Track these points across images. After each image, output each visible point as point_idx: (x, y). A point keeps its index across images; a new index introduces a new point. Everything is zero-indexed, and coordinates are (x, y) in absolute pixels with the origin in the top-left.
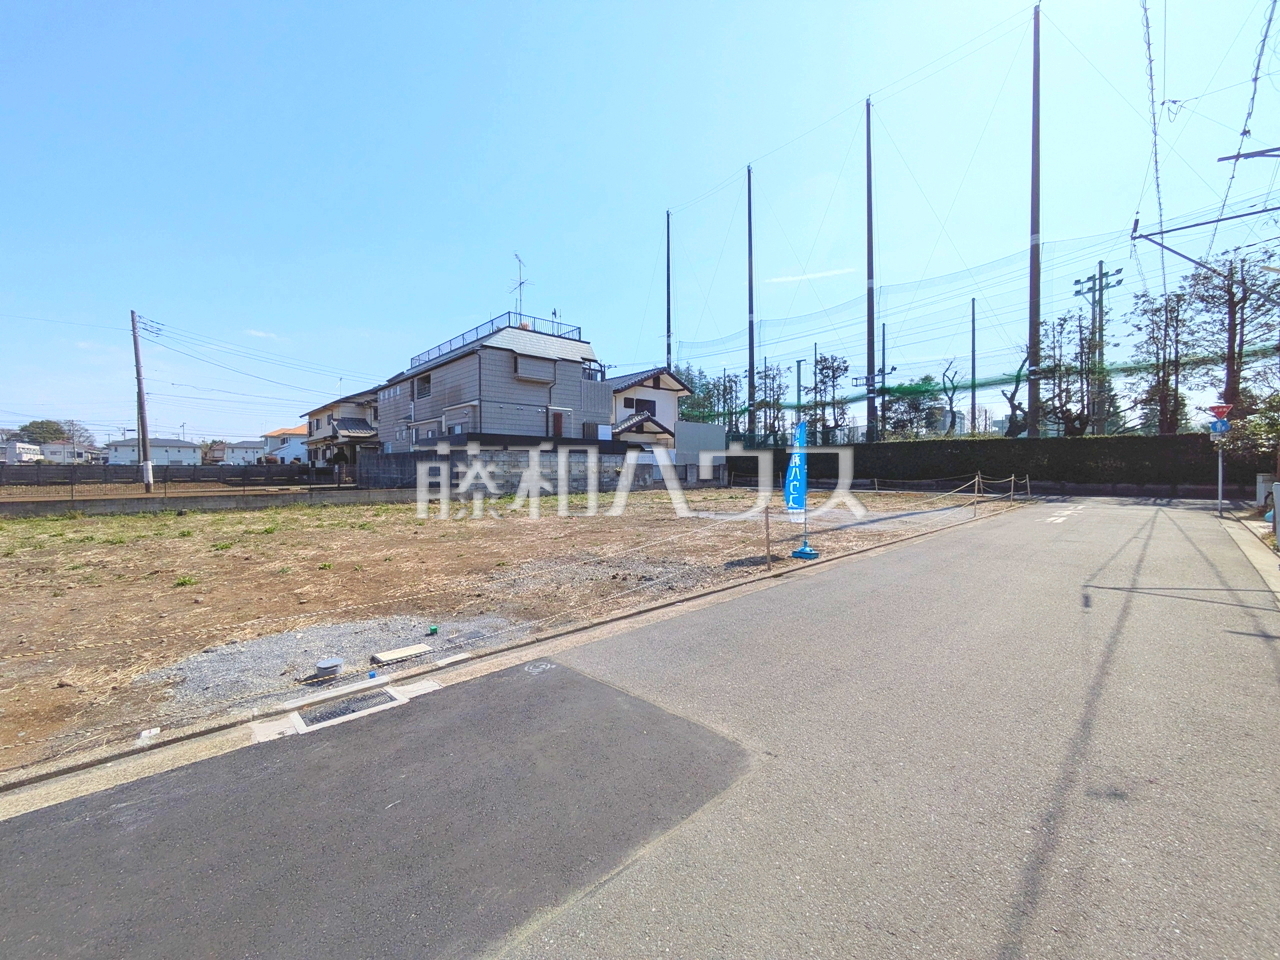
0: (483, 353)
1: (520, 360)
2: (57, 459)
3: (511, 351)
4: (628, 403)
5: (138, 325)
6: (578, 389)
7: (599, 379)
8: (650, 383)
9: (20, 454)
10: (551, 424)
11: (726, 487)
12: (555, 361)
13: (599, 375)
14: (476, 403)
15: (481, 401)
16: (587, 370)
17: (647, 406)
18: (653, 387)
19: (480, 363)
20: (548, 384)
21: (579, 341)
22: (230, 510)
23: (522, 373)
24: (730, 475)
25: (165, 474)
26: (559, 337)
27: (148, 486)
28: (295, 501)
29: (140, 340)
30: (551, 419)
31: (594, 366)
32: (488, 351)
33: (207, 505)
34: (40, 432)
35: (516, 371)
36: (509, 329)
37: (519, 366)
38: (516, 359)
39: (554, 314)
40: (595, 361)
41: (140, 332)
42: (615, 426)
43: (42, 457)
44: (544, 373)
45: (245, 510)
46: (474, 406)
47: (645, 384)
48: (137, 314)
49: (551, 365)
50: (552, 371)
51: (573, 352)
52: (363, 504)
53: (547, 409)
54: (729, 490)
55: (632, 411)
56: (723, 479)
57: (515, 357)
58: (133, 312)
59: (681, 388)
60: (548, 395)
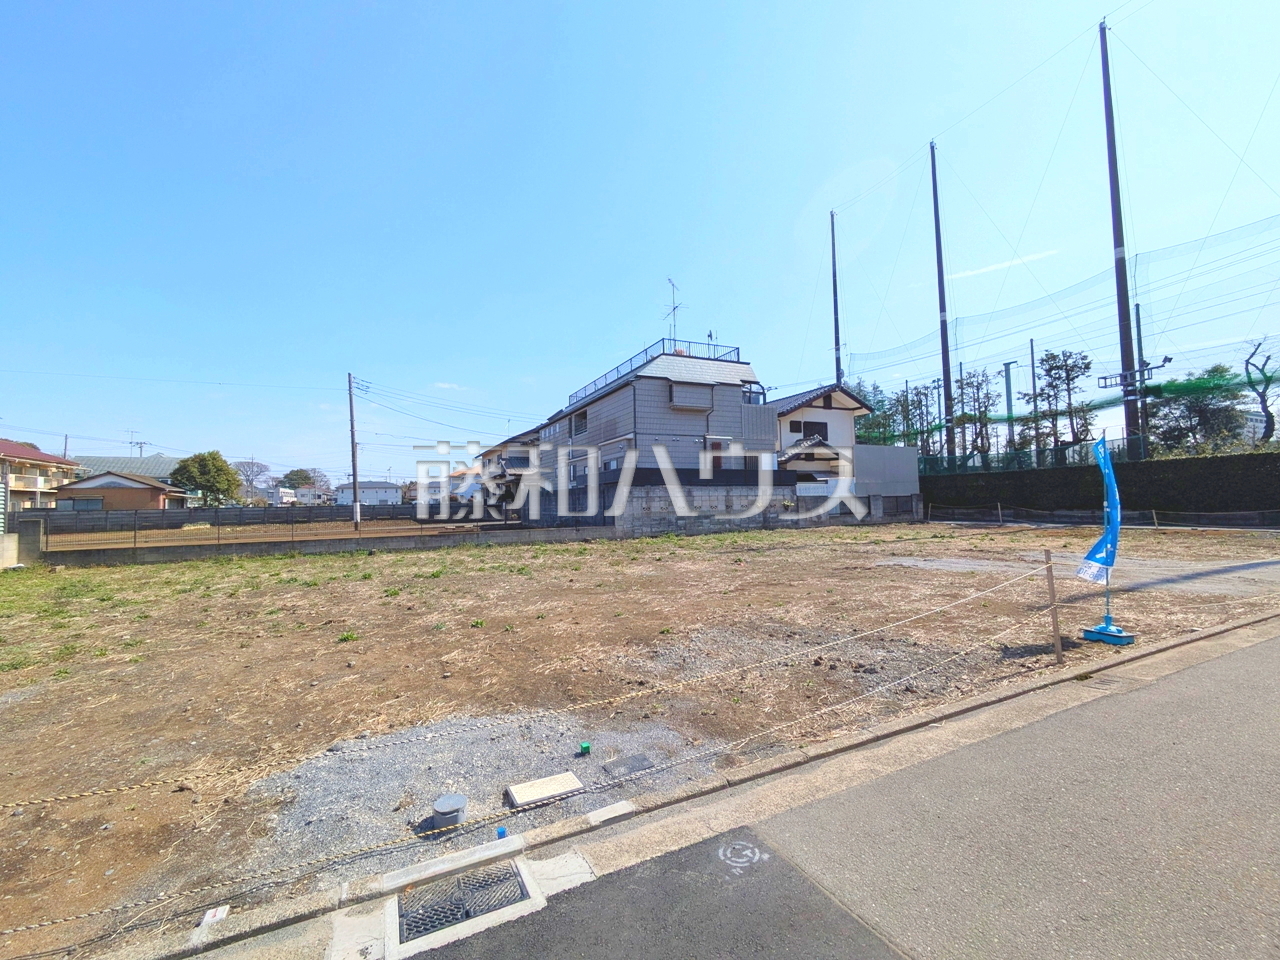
0: (638, 384)
1: (675, 388)
2: (305, 500)
3: (666, 379)
4: (795, 427)
5: (353, 385)
6: (738, 415)
7: (761, 402)
8: (820, 402)
9: (282, 497)
11: (922, 523)
12: (712, 386)
13: (761, 397)
14: (631, 436)
15: (636, 434)
16: (747, 393)
17: (817, 431)
18: (824, 407)
19: (634, 395)
20: (705, 411)
21: (738, 362)
22: (410, 550)
23: (677, 401)
24: (926, 507)
25: (372, 513)
26: (716, 360)
27: (356, 524)
28: (464, 541)
29: (354, 397)
30: (709, 449)
31: (755, 388)
32: (643, 381)
33: (392, 545)
34: (297, 479)
35: (671, 400)
36: (664, 357)
37: (674, 394)
38: (671, 387)
39: (710, 336)
40: (757, 383)
41: (354, 391)
42: (780, 453)
43: (295, 499)
44: (700, 400)
45: (421, 550)
46: (629, 440)
47: (814, 404)
48: (352, 376)
49: (708, 391)
50: (709, 397)
51: (731, 374)
52: (524, 544)
53: (705, 439)
54: (926, 525)
55: (800, 436)
56: (917, 512)
57: (669, 385)
58: (349, 375)
59: (859, 406)
60: (705, 423)
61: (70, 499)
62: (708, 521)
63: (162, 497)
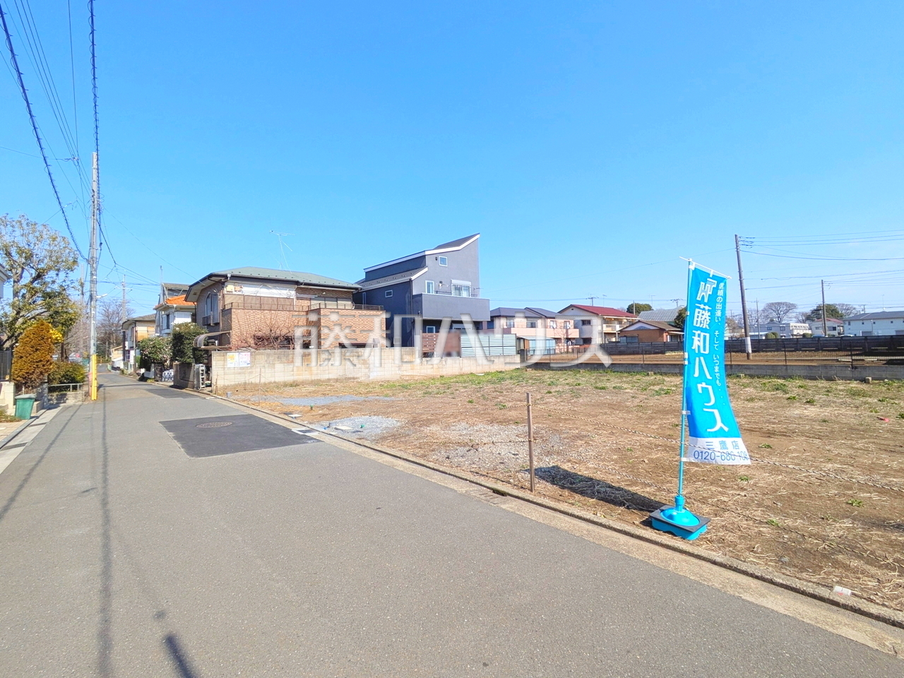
5: (740, 243)
27: (748, 354)
29: (741, 253)
41: (741, 248)
48: (738, 236)
58: (736, 236)
61: (625, 336)
63: (665, 335)
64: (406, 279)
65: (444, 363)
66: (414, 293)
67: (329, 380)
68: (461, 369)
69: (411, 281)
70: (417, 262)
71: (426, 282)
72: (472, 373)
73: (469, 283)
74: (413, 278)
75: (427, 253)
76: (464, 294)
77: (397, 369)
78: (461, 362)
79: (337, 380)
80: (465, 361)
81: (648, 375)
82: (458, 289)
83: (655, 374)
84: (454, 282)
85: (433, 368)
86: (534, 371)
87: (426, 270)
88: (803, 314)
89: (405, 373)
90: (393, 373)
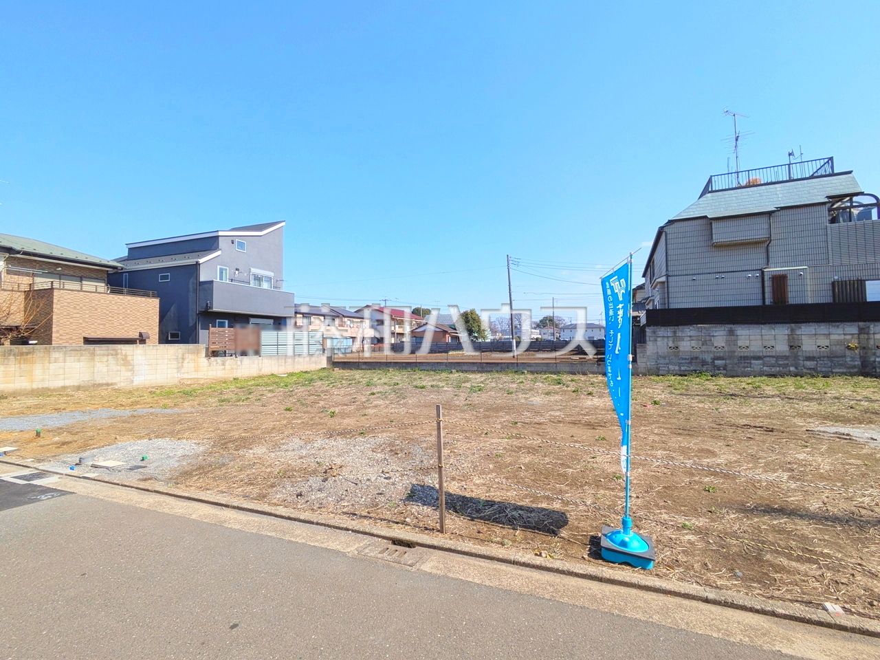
1: (715, 224)
3: (705, 217)
5: (510, 262)
10: (768, 290)
12: (770, 213)
15: (667, 276)
16: (844, 210)
19: (666, 240)
20: (764, 242)
21: (833, 175)
23: (718, 238)
26: (812, 177)
30: (768, 284)
31: (860, 200)
35: (710, 238)
37: (715, 231)
38: (711, 223)
39: (790, 154)
40: (862, 194)
44: (756, 231)
49: (764, 219)
50: (766, 226)
53: (763, 273)
57: (708, 222)
58: (508, 256)
60: (764, 255)
62: (760, 362)
64: (191, 261)
65: (239, 363)
66: (201, 280)
67: (64, 388)
68: (260, 370)
69: (198, 264)
70: (208, 243)
71: (219, 267)
72: (272, 375)
73: (271, 274)
74: (201, 261)
75: (220, 233)
76: (265, 285)
77: (175, 371)
78: (260, 361)
79: (78, 388)
80: (265, 361)
81: (451, 372)
82: (258, 279)
83: (457, 371)
84: (254, 270)
85: (224, 369)
86: (342, 371)
87: (219, 253)
88: (535, 323)
89: (186, 376)
90: (169, 376)
